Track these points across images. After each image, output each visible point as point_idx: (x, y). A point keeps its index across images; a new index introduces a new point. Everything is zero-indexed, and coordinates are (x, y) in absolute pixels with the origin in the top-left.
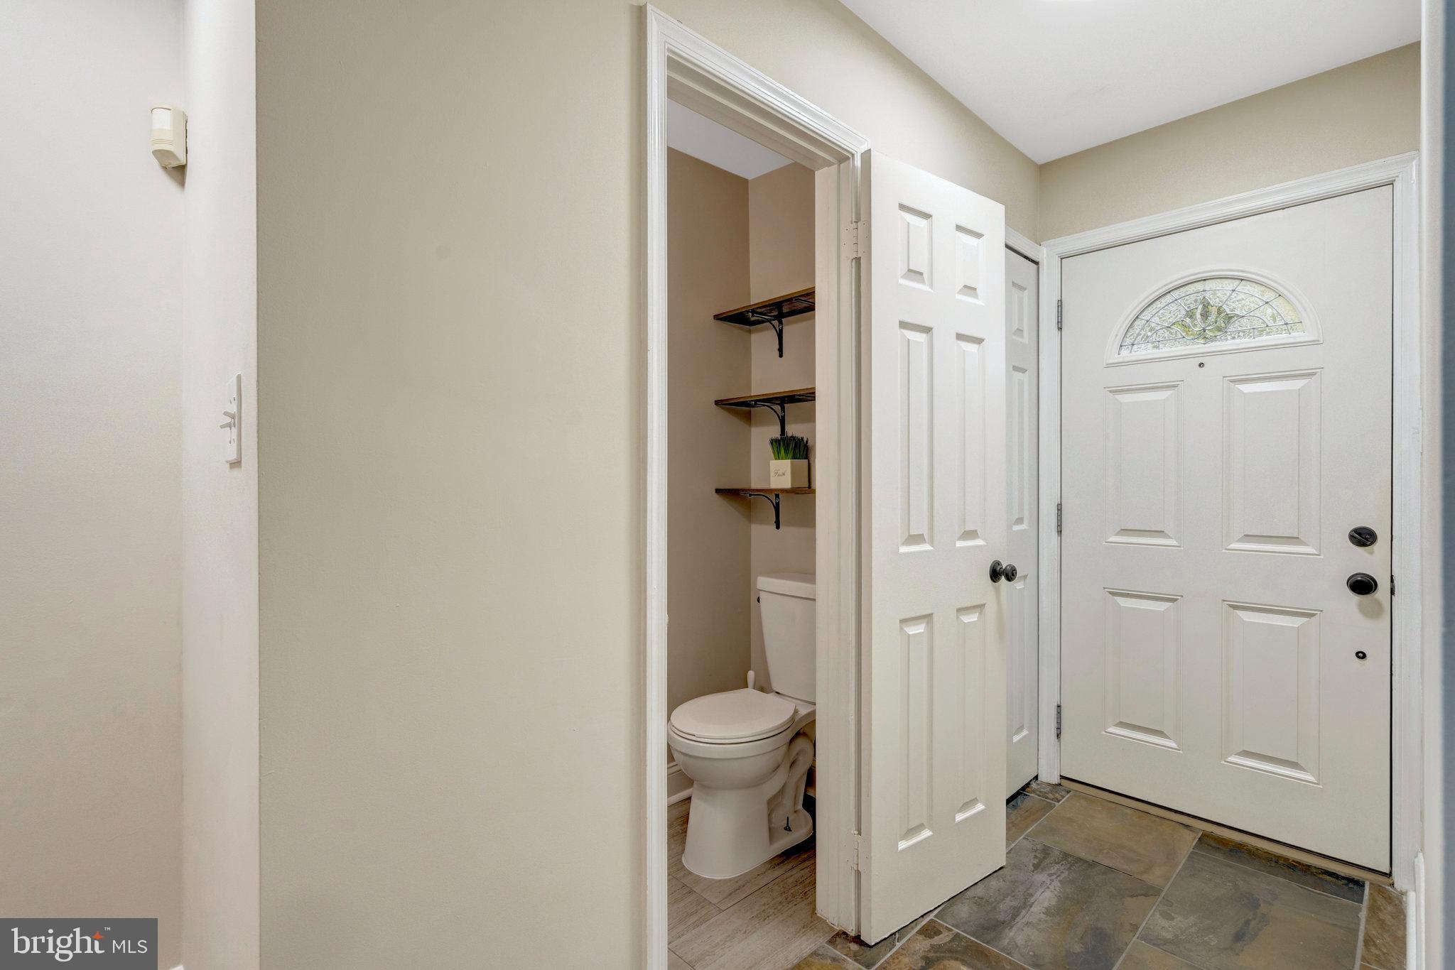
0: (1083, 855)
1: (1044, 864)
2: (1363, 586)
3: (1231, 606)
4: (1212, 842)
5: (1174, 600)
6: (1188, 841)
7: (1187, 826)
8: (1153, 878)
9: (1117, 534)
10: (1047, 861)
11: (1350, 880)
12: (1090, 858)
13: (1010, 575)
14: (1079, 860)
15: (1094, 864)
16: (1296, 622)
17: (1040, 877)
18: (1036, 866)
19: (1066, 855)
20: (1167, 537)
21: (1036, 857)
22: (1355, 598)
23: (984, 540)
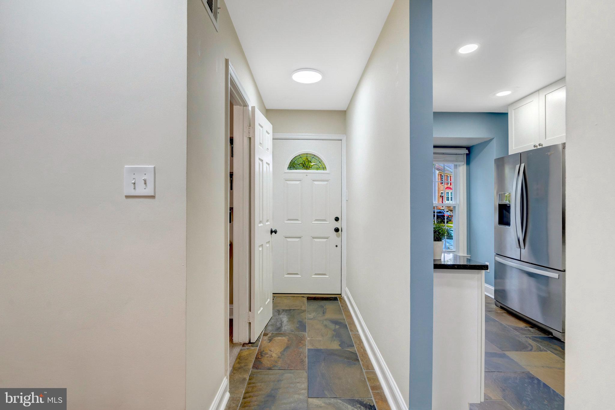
0: (287, 309)
1: (280, 314)
2: (337, 230)
3: (313, 238)
4: (309, 298)
5: (300, 238)
6: (305, 299)
7: (303, 297)
8: (303, 308)
9: (287, 221)
10: (280, 313)
11: (335, 298)
12: (289, 309)
13: (275, 232)
14: (287, 310)
15: (290, 310)
16: (325, 240)
17: (281, 316)
18: (279, 314)
19: (283, 310)
20: (299, 221)
21: (277, 313)
22: (336, 233)
23: (270, 222)
